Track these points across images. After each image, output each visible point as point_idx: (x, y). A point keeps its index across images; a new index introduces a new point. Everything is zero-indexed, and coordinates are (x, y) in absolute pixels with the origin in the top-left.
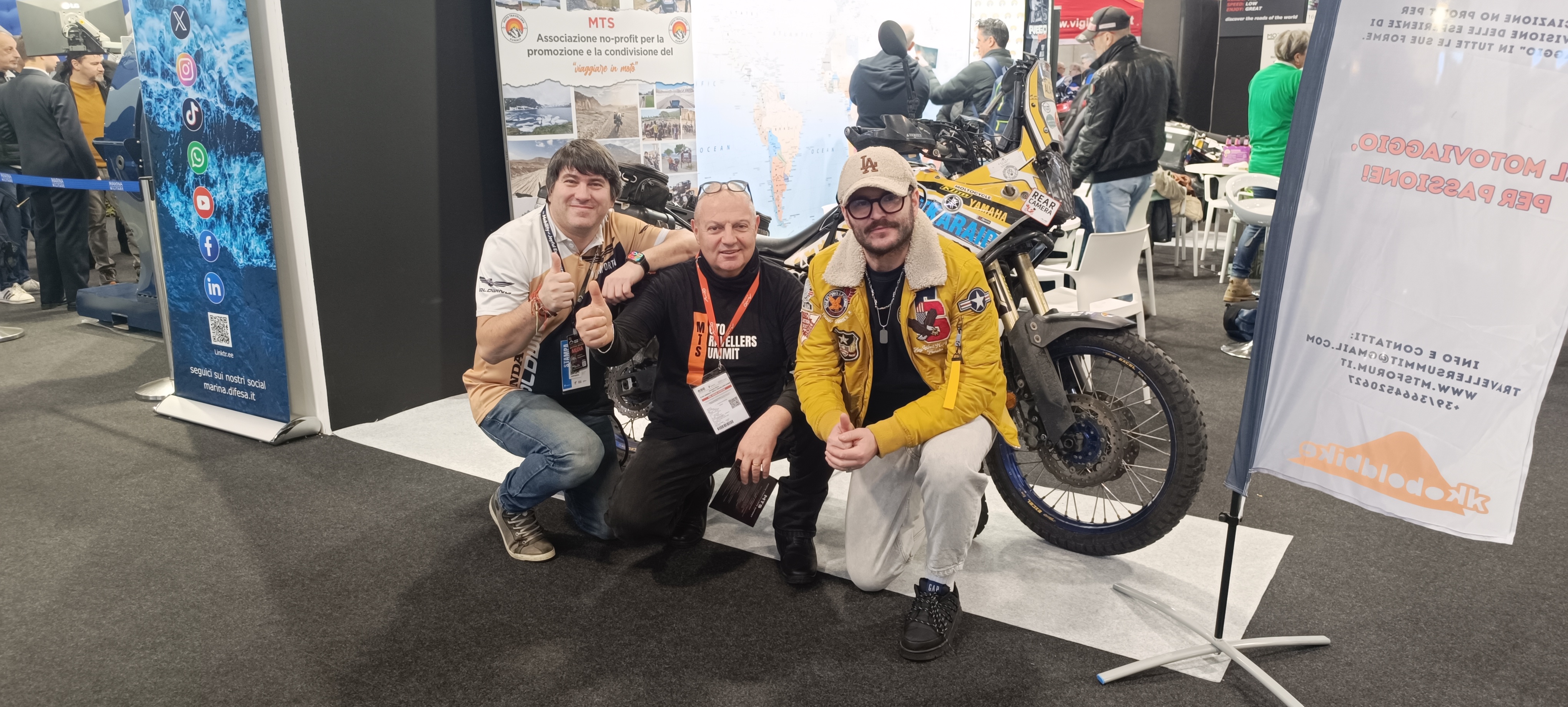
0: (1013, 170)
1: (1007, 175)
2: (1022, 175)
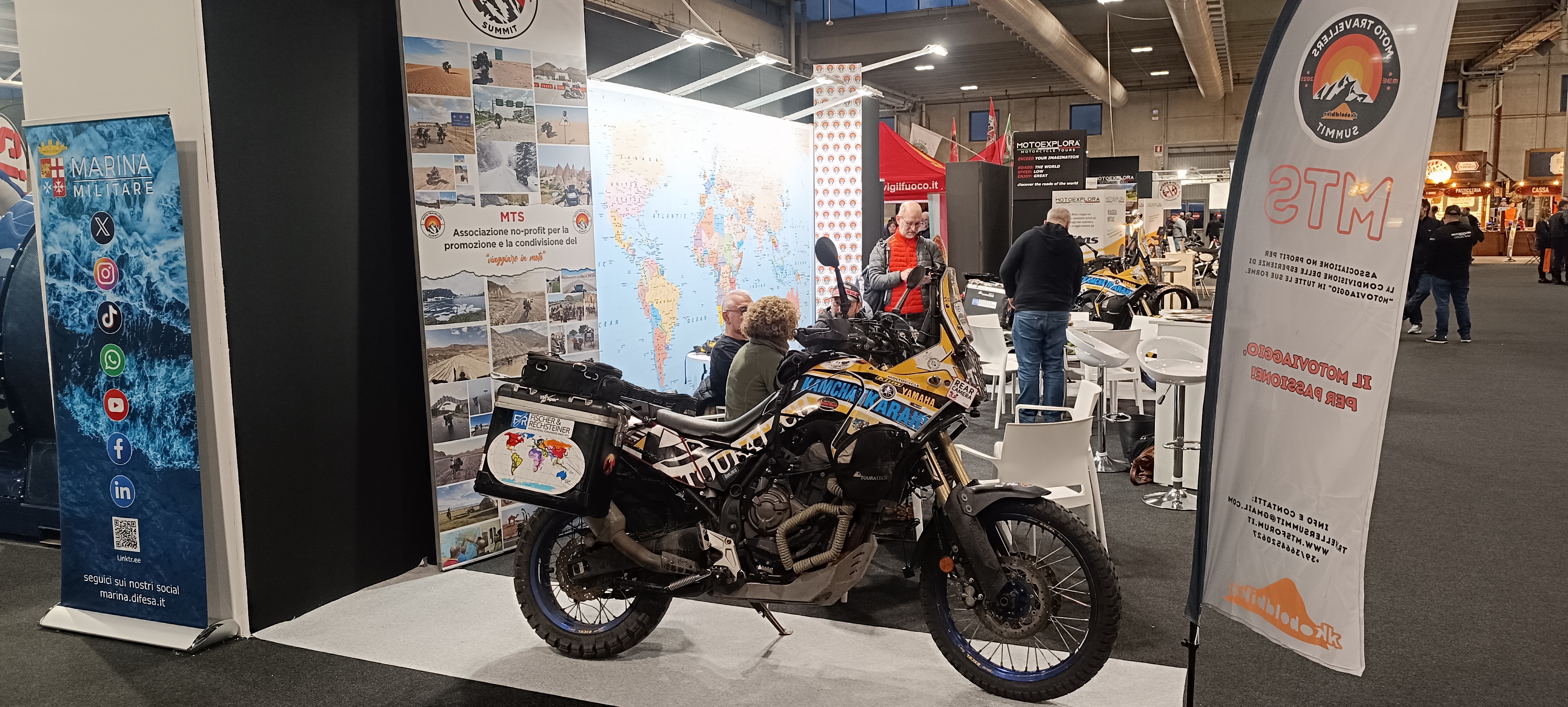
0: (936, 361)
1: (931, 366)
2: (943, 366)
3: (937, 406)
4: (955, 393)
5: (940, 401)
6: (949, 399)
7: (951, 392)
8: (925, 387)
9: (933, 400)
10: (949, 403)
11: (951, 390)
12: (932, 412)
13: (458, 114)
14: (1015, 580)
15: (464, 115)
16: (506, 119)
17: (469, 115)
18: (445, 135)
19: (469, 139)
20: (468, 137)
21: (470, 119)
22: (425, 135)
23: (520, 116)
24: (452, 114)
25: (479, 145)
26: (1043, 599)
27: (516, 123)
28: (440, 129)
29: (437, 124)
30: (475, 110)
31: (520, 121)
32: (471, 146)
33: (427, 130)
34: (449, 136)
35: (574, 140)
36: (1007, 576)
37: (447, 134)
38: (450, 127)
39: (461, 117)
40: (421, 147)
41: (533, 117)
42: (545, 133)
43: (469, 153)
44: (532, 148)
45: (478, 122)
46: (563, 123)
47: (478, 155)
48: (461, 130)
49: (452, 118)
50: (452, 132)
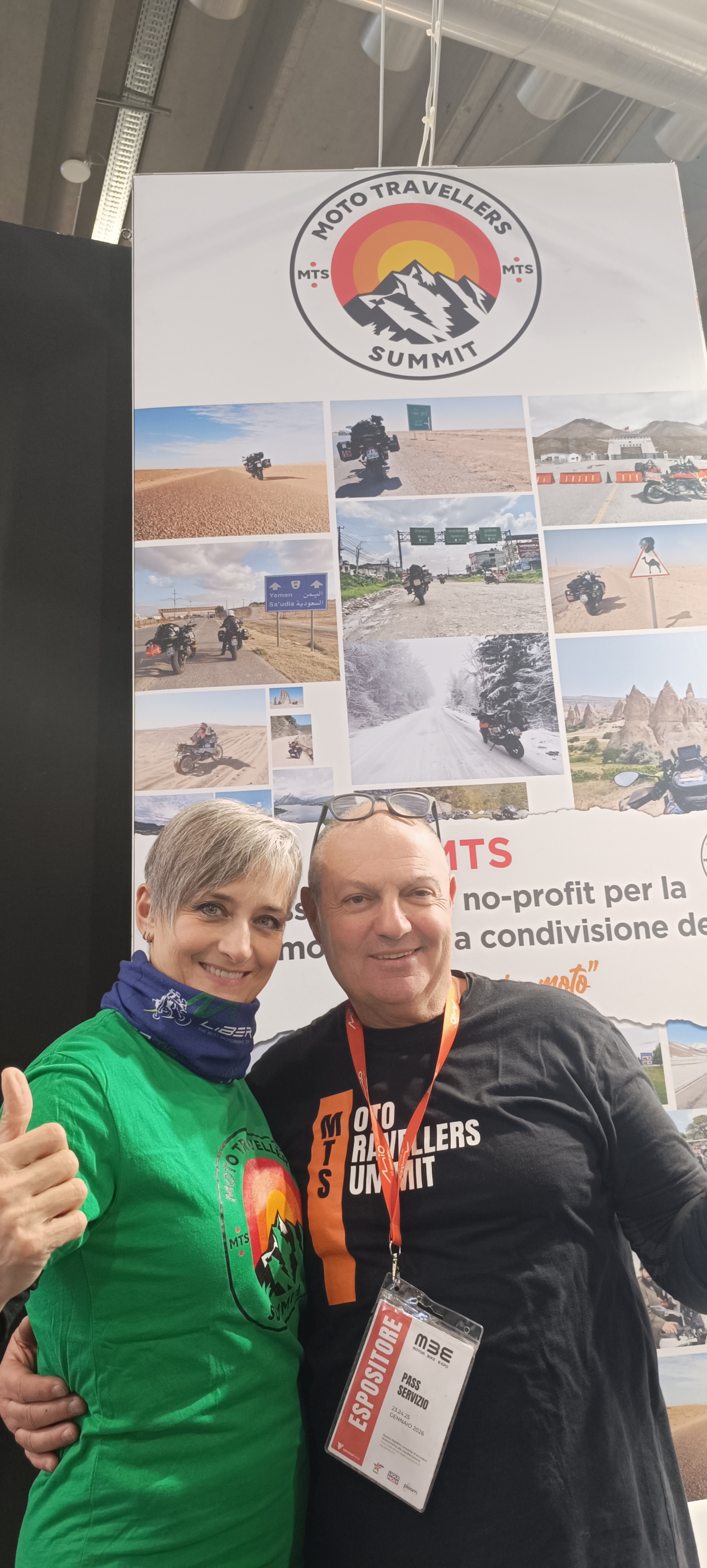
13: (284, 581)
15: (307, 580)
16: (442, 579)
17: (322, 578)
18: (242, 636)
19: (323, 642)
20: (316, 638)
21: (323, 588)
22: (182, 639)
24: (269, 580)
25: (351, 656)
27: (478, 586)
28: (229, 622)
29: (219, 610)
30: (343, 564)
31: (490, 580)
32: (327, 660)
33: (188, 629)
34: (256, 638)
35: (686, 615)
38: (261, 615)
39: (296, 585)
40: (166, 673)
41: (537, 564)
42: (580, 605)
43: (320, 679)
44: (535, 650)
45: (351, 592)
46: (643, 569)
47: (350, 681)
48: (298, 619)
49: (269, 591)
50: (265, 628)
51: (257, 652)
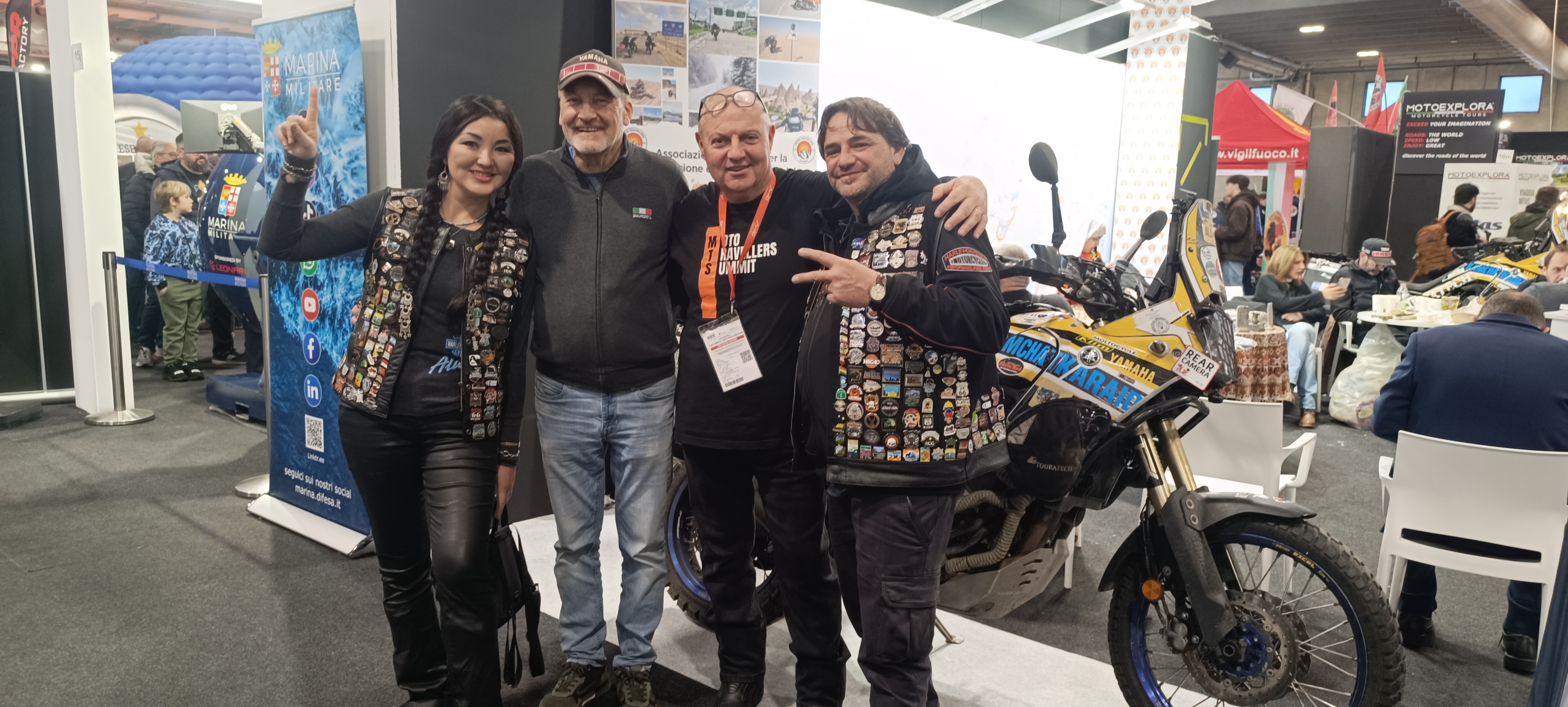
0: (1163, 323)
1: (1156, 328)
2: (1174, 330)
3: (1156, 381)
4: (1185, 367)
5: (1162, 375)
6: (1176, 375)
7: (1180, 366)
8: (1142, 353)
9: (1153, 374)
10: (1175, 380)
11: (1180, 362)
12: (1148, 389)
13: (669, 23)
14: (1247, 625)
15: (677, 24)
16: (724, 31)
17: (682, 24)
18: (654, 45)
19: (682, 51)
20: (679, 49)
21: (683, 28)
22: (632, 44)
23: (740, 27)
24: (664, 22)
25: (691, 58)
26: (1286, 656)
27: (735, 35)
28: (649, 38)
29: (646, 33)
30: (690, 19)
31: (740, 33)
32: (682, 59)
33: (634, 39)
34: (659, 47)
35: (801, 58)
36: (1236, 617)
37: (657, 44)
38: (660, 37)
39: (673, 25)
40: (626, 57)
41: (756, 29)
42: (768, 48)
43: (679, 66)
44: (751, 65)
45: (692, 31)
46: (790, 37)
47: (690, 69)
48: (673, 40)
49: (663, 27)
50: (662, 42)
51: (659, 52)
